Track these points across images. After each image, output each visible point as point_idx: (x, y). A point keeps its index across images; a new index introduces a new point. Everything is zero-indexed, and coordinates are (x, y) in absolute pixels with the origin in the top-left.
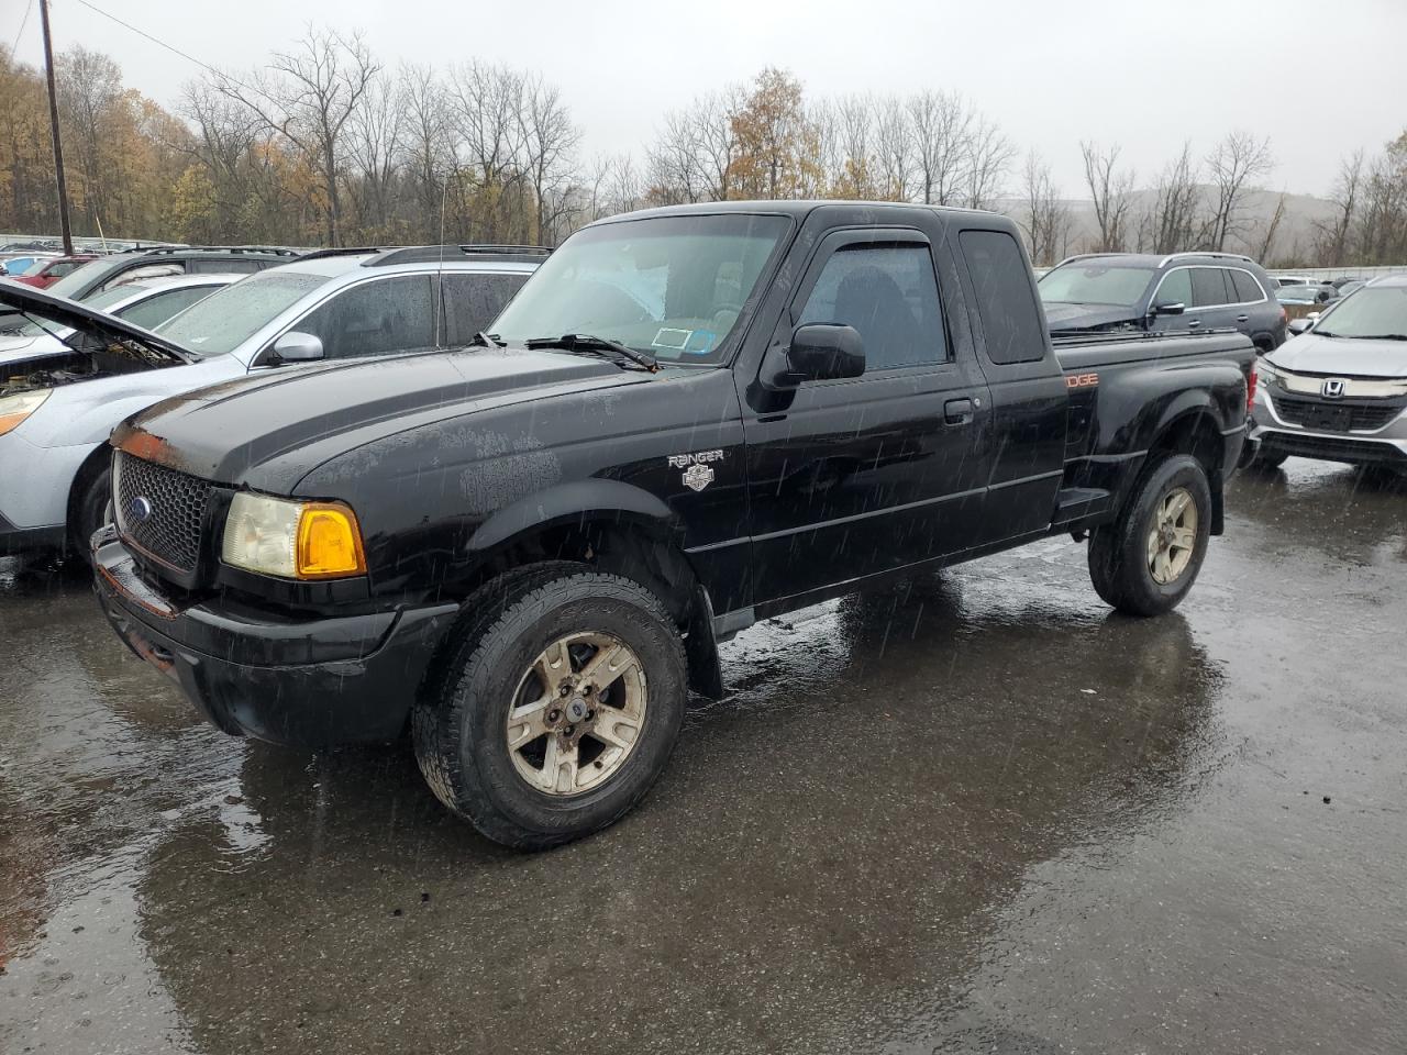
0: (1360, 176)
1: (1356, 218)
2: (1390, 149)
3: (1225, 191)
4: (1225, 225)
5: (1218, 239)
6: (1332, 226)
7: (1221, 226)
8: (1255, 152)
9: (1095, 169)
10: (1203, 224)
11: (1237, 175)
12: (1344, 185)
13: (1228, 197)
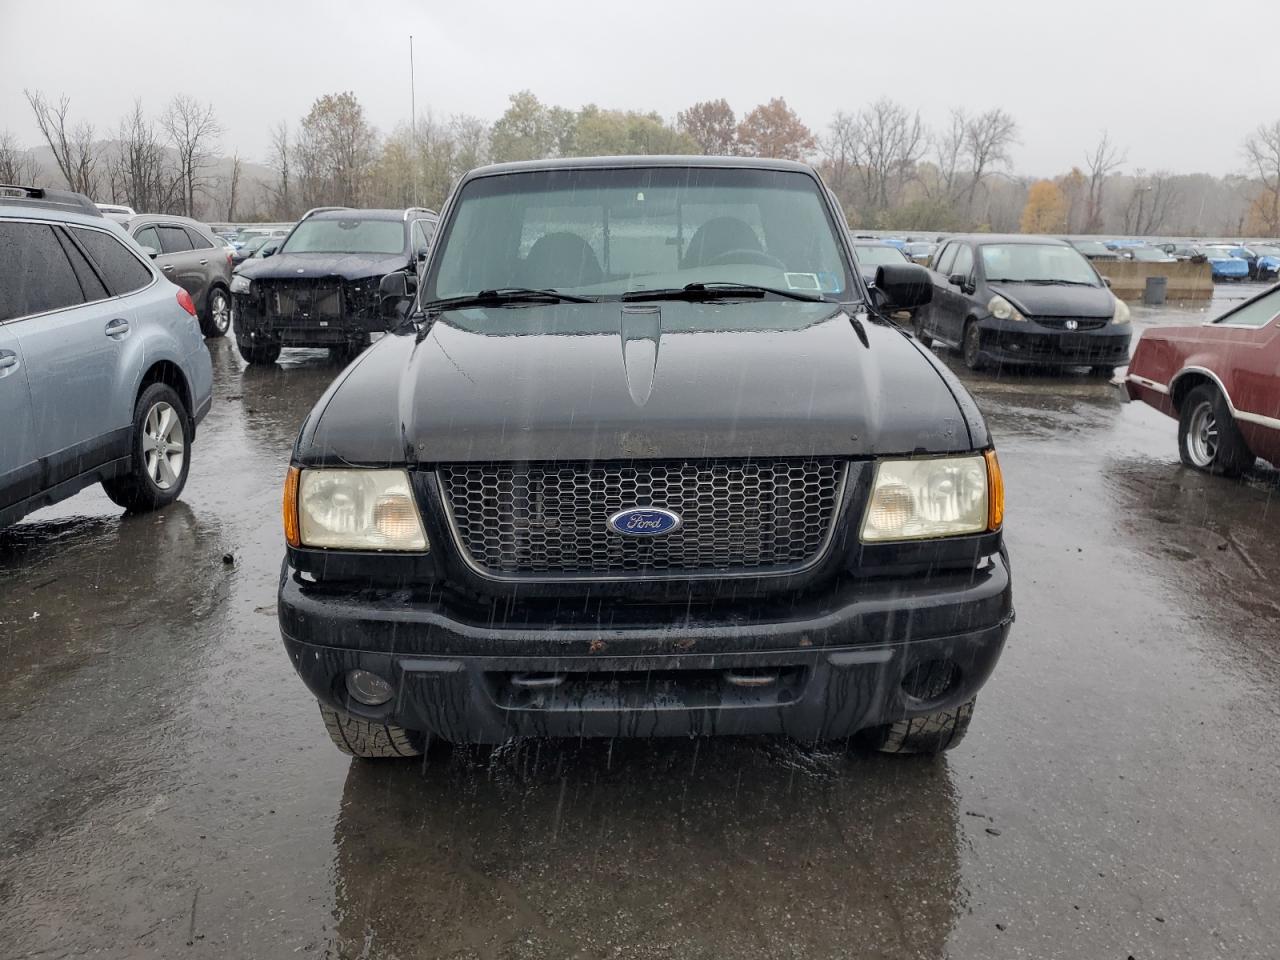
0: (288, 145)
1: (291, 181)
2: (304, 124)
3: (183, 150)
4: (190, 181)
5: (187, 195)
6: (274, 186)
7: (187, 182)
8: (202, 117)
9: (46, 119)
10: (172, 179)
11: (191, 137)
12: (277, 152)
13: (187, 156)
